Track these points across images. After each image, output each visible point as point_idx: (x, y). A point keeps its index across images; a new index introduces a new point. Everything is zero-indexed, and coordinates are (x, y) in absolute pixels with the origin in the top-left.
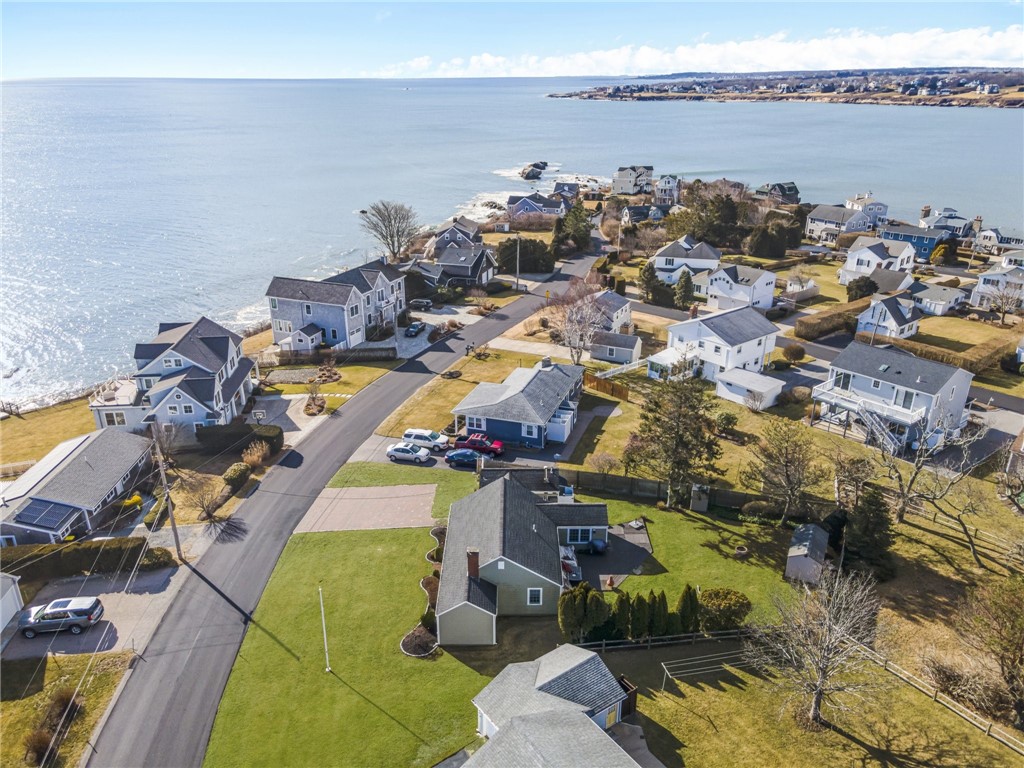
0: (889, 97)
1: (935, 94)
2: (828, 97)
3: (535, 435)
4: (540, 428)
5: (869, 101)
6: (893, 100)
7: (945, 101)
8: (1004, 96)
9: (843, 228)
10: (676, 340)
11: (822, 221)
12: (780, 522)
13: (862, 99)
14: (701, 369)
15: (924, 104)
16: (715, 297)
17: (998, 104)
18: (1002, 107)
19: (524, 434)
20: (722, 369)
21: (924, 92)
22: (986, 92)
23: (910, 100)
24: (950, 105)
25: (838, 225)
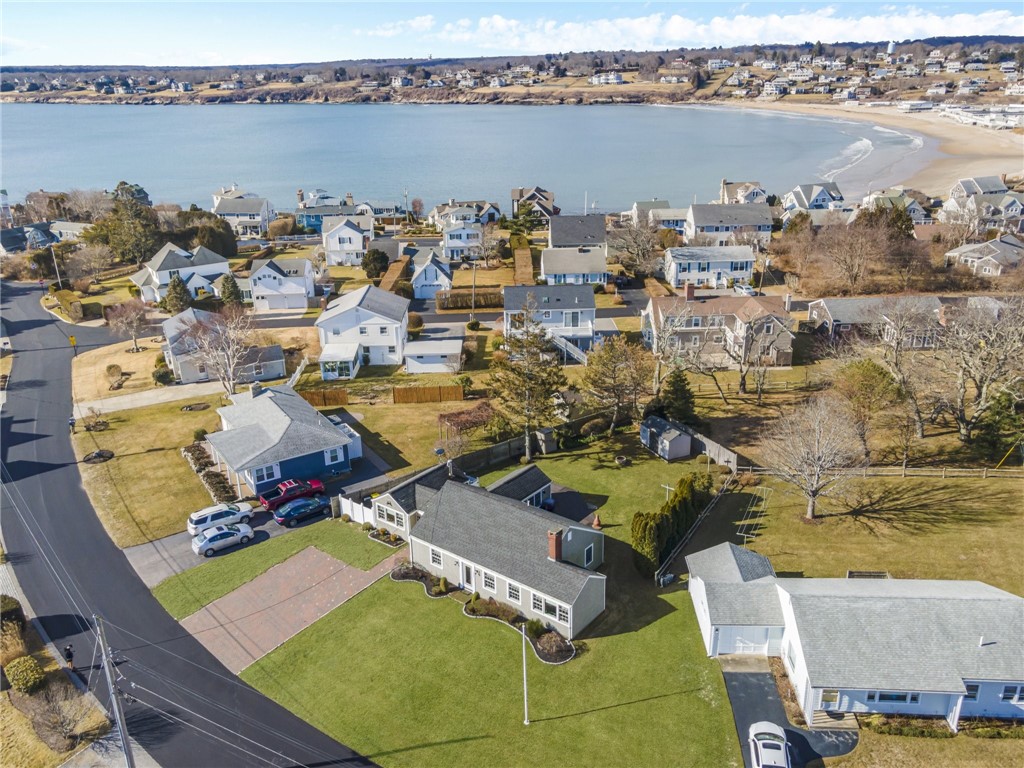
0: (85, 97)
1: (132, 93)
2: (11, 96)
3: (341, 458)
4: (345, 447)
5: (64, 100)
6: (91, 98)
7: (146, 99)
8: (200, 93)
9: (258, 219)
10: (330, 334)
11: (233, 215)
12: (609, 431)
13: (55, 98)
14: (367, 356)
15: (127, 103)
16: (263, 298)
17: (198, 101)
18: (203, 104)
19: (328, 462)
20: (392, 349)
21: (120, 91)
22: (181, 89)
23: (110, 98)
24: (154, 104)
25: (252, 216)
